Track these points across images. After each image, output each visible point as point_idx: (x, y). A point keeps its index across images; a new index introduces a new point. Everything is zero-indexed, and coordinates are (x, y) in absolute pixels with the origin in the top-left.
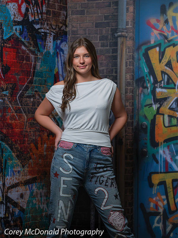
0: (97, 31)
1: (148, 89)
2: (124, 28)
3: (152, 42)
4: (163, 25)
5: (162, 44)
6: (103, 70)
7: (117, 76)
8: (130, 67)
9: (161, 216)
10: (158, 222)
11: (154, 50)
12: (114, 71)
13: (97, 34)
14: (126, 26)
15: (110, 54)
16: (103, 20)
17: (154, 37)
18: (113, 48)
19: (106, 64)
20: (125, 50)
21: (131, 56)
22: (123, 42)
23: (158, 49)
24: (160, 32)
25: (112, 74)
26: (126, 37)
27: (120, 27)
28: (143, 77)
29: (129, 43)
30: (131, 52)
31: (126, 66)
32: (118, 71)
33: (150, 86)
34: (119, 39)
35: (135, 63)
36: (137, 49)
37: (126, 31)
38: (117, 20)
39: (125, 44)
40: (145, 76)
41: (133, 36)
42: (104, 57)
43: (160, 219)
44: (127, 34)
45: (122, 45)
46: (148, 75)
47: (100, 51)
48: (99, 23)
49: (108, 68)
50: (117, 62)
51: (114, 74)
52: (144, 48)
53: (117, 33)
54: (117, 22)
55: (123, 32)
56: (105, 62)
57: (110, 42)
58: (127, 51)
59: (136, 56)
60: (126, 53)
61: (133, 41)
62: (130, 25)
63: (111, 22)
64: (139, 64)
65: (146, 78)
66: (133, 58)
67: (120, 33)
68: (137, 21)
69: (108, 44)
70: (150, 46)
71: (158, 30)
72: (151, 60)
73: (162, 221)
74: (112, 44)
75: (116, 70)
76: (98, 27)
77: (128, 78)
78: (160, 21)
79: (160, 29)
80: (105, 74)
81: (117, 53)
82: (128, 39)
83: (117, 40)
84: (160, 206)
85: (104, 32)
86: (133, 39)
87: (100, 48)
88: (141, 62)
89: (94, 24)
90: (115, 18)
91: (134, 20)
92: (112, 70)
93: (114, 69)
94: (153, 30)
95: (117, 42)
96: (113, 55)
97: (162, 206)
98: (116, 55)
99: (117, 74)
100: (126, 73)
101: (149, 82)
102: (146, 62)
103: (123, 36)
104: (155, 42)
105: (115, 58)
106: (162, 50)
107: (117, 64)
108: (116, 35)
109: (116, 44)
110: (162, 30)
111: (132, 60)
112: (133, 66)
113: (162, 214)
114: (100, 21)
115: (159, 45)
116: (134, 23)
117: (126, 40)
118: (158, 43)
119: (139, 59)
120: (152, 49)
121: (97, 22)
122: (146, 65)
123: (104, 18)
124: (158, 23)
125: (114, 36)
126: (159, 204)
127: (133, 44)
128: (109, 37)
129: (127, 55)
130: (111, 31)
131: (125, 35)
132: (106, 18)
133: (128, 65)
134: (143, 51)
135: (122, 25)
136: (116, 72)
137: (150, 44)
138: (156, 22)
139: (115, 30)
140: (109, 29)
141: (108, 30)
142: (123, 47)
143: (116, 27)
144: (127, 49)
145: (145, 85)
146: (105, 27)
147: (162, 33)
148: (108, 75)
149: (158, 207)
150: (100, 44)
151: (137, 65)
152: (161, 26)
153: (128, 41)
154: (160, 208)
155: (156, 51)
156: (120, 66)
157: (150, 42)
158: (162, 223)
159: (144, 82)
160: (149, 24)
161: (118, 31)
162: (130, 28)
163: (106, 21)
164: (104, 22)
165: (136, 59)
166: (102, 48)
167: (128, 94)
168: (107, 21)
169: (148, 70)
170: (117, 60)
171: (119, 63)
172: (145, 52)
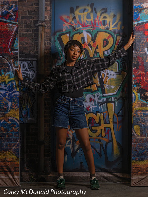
0: (23, 21)
1: (61, 60)
2: (43, 20)
3: (64, 30)
4: (72, 20)
5: (71, 32)
6: (28, 47)
7: (38, 51)
8: (47, 46)
9: (71, 140)
10: (69, 144)
11: (65, 35)
12: (36, 48)
13: (23, 23)
14: (45, 19)
15: (33, 37)
16: (27, 15)
17: (65, 27)
18: (35, 33)
19: (30, 43)
20: (44, 35)
21: (48, 38)
22: (42, 29)
23: (68, 35)
24: (69, 24)
25: (35, 50)
26: (45, 26)
27: (40, 19)
28: (58, 52)
29: (48, 30)
30: (49, 36)
31: (45, 45)
32: (39, 48)
33: (63, 59)
34: (39, 27)
35: (51, 44)
36: (53, 35)
37: (45, 22)
38: (38, 15)
39: (44, 31)
40: (59, 52)
41: (50, 26)
42: (28, 38)
43: (70, 142)
44: (45, 24)
45: (42, 32)
46: (61, 51)
47: (25, 34)
48: (24, 16)
49: (31, 46)
50: (38, 42)
51: (36, 50)
52: (58, 34)
53: (38, 23)
54: (38, 16)
55: (43, 23)
56: (29, 42)
57: (32, 29)
58: (46, 35)
59: (52, 39)
60: (45, 37)
61: (50, 29)
62: (47, 18)
63: (33, 16)
64: (54, 44)
65: (60, 53)
66: (50, 40)
67: (40, 24)
68: (52, 16)
69: (31, 30)
70: (63, 33)
71: (68, 23)
72: (63, 42)
73: (71, 143)
74: (34, 30)
75: (37, 47)
76: (23, 19)
77: (46, 53)
78: (70, 17)
79: (70, 22)
80: (29, 50)
81: (38, 36)
82: (46, 28)
83: (38, 28)
84: (70, 134)
85: (28, 22)
86: (50, 28)
87: (25, 32)
88: (56, 43)
89: (21, 16)
90: (37, 13)
91: (50, 15)
92: (35, 47)
93: (36, 47)
94: (65, 22)
95: (38, 29)
96: (35, 38)
97: (71, 134)
98: (37, 38)
99: (38, 50)
100: (45, 50)
101: (62, 56)
102: (59, 43)
103: (43, 26)
104: (66, 30)
105: (37, 39)
106: (71, 36)
107: (38, 44)
108: (37, 25)
109: (37, 30)
110: (71, 23)
111: (49, 41)
112: (50, 45)
113: (71, 139)
114: (25, 15)
115: (69, 33)
116: (51, 18)
117: (45, 28)
118: (68, 31)
119: (55, 41)
120: (64, 35)
121: (23, 15)
122: (60, 45)
123: (28, 13)
124: (69, 19)
125: (36, 25)
126: (69, 133)
127: (50, 31)
128: (32, 26)
129: (45, 38)
130: (33, 22)
131: (44, 25)
132: (29, 13)
133: (46, 44)
134: (58, 36)
135: (42, 18)
136: (38, 49)
137: (63, 31)
138: (67, 18)
139: (37, 21)
140: (32, 20)
141: (32, 22)
142: (43, 33)
143: (38, 20)
144: (46, 34)
145: (59, 57)
146: (29, 19)
147: (71, 25)
148: (31, 51)
149: (69, 134)
150: (25, 30)
151: (53, 44)
152: (70, 20)
153: (46, 29)
154: (70, 135)
155: (67, 36)
156: (41, 45)
157: (62, 30)
158: (71, 144)
159: (59, 55)
160: (61, 18)
161: (39, 22)
162: (48, 20)
163: (29, 15)
164: (28, 16)
165: (52, 41)
166: (27, 33)
167: (47, 63)
168: (31, 15)
169: (61, 48)
170: (38, 41)
171: (39, 43)
172: (59, 36)
